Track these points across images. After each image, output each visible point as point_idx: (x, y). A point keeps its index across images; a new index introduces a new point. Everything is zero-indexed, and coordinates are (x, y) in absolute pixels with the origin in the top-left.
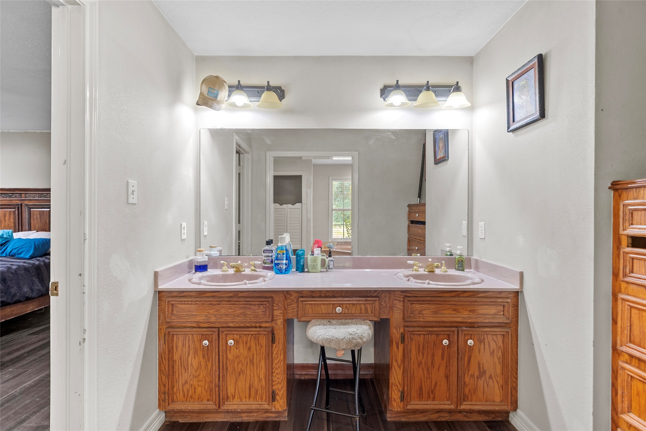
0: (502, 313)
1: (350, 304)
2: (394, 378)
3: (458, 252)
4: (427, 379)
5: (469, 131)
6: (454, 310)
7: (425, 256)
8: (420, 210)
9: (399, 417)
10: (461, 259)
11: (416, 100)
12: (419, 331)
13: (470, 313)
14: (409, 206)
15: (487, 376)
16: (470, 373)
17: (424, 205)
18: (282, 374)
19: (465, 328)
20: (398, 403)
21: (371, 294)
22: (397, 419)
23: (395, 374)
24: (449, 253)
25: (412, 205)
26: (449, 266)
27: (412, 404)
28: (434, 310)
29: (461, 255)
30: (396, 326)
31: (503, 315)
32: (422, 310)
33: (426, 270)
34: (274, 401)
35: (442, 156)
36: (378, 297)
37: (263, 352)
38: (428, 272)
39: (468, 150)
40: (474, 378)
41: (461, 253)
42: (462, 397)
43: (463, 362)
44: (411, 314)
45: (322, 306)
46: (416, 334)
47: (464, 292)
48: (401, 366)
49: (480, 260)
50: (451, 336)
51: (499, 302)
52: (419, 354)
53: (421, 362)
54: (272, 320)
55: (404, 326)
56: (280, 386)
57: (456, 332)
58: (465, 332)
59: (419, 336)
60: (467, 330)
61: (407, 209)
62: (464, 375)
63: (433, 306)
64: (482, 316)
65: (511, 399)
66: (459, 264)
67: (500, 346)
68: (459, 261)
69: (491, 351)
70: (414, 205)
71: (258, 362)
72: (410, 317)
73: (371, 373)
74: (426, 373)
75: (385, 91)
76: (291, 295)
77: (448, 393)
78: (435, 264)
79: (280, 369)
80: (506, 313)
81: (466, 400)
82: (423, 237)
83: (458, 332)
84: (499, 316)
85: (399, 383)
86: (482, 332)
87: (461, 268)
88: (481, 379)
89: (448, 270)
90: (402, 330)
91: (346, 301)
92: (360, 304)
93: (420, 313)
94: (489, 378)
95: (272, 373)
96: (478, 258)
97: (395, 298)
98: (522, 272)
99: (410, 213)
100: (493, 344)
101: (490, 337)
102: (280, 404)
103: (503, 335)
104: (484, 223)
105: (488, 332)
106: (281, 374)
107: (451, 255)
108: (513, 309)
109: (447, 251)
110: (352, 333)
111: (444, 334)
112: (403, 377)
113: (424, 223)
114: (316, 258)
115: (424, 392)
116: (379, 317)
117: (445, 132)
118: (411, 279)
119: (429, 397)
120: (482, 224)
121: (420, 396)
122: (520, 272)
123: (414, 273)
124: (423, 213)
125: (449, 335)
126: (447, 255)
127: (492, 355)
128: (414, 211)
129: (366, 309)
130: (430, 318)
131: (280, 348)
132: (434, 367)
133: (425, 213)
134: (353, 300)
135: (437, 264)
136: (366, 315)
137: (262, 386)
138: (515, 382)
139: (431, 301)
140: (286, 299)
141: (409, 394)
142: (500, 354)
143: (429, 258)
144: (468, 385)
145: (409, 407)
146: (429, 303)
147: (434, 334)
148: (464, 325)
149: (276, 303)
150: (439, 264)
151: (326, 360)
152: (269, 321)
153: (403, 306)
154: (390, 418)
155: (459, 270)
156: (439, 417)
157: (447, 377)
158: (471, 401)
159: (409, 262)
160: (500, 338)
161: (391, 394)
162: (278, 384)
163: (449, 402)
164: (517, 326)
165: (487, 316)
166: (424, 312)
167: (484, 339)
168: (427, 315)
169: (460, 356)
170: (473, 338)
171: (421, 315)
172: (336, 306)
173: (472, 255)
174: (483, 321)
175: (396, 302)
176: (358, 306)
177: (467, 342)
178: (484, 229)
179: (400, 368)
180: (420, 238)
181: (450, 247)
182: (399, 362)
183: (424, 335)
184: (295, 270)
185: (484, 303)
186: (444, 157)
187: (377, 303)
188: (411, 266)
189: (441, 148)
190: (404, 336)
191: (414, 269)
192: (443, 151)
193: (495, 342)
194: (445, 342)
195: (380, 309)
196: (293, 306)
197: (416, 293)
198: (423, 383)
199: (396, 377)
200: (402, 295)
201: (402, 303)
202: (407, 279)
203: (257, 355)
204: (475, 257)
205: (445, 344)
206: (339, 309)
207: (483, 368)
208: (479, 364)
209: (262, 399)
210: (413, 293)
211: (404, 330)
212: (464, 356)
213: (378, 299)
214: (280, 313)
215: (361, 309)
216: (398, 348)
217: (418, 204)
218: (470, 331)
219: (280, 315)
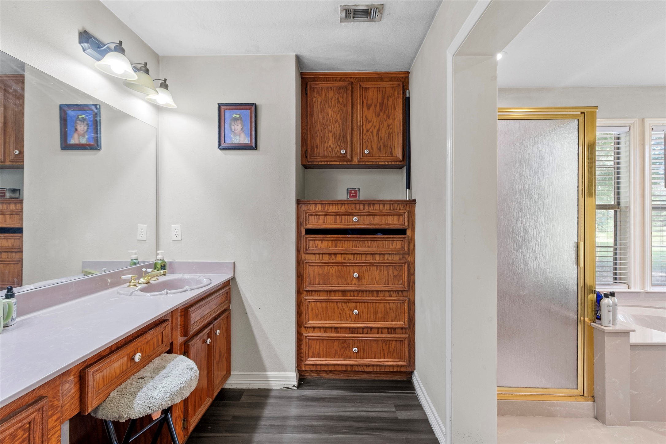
0: (226, 299)
2: (178, 409)
5: (156, 130)
10: (164, 263)
15: (222, 357)
16: (216, 360)
27: (192, 424)
29: (162, 260)
30: (180, 346)
32: (195, 318)
35: (84, 142)
40: (217, 363)
43: (215, 354)
45: (115, 365)
59: (194, 347)
62: (214, 364)
63: (201, 310)
67: (226, 327)
68: (161, 266)
69: (223, 333)
72: (191, 329)
75: (88, 38)
84: (226, 302)
85: (181, 411)
88: (220, 363)
90: (183, 348)
92: (153, 338)
101: (223, 322)
111: (206, 335)
113: (20, 230)
115: (196, 403)
121: (195, 410)
122: (234, 263)
125: (209, 333)
127: (224, 337)
129: (158, 341)
134: (148, 337)
136: (159, 348)
142: (226, 333)
147: (202, 337)
157: (207, 375)
159: (124, 277)
160: (226, 320)
165: (222, 305)
167: (221, 325)
168: (199, 321)
169: (214, 348)
176: (152, 342)
177: (216, 333)
178: (180, 231)
183: (197, 343)
189: (82, 132)
191: (132, 284)
192: (86, 136)
196: (72, 392)
201: (183, 317)
205: (209, 342)
206: (139, 357)
207: (221, 351)
208: (219, 349)
211: (188, 346)
215: (154, 344)
218: (217, 322)
219: (55, 423)
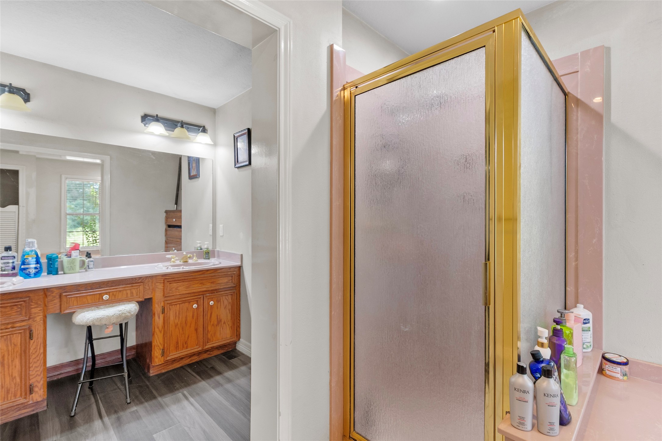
0: (231, 281)
1: (116, 291)
2: (156, 341)
3: (206, 246)
4: (182, 334)
5: (213, 160)
6: (201, 284)
7: (181, 251)
8: (177, 216)
9: (161, 370)
10: (208, 251)
11: (173, 131)
12: (176, 302)
13: (211, 284)
14: (166, 212)
15: (222, 323)
16: (212, 323)
17: (181, 211)
18: (42, 366)
19: (208, 294)
20: (160, 358)
21: (136, 281)
22: (159, 372)
23: (157, 338)
24: (199, 248)
25: (169, 211)
26: (199, 257)
27: (171, 356)
28: (186, 286)
29: (207, 249)
30: (158, 302)
31: (232, 282)
32: (178, 287)
33: (182, 261)
34: (32, 394)
35: (195, 174)
36: (143, 282)
37: (17, 351)
38: (183, 262)
39: (213, 174)
40: (214, 326)
41: (207, 247)
42: (207, 341)
43: (207, 317)
44: (170, 291)
45: (88, 297)
46: (174, 305)
47: (208, 270)
48: (162, 331)
49: (220, 251)
50: (199, 301)
51: (229, 274)
52: (176, 319)
53: (177, 324)
54: (30, 319)
55: (164, 301)
56: (39, 378)
57: (202, 298)
58: (208, 297)
59: (176, 306)
60: (209, 296)
61: (165, 214)
62: (208, 325)
63: (186, 283)
64: (219, 285)
65: (236, 333)
66: (206, 255)
67: (230, 302)
68: (206, 253)
69: (225, 306)
70: (171, 211)
71: (10, 361)
72: (169, 293)
73: (133, 353)
74: (181, 331)
75: (145, 118)
76: (52, 292)
77: (197, 341)
78: (188, 255)
79: (39, 362)
80: (233, 280)
81: (209, 342)
82: (180, 239)
83: (203, 298)
84: (229, 283)
85: (160, 343)
86: (219, 295)
87: (208, 258)
88: (218, 326)
89: (198, 260)
90: (162, 304)
91: (112, 289)
92: (126, 290)
93: (176, 289)
94: (224, 323)
95: (29, 368)
96: (219, 250)
97: (157, 281)
98: (242, 254)
99: (167, 218)
100: (226, 302)
101: (224, 297)
102: (39, 395)
103: (232, 295)
104: (222, 225)
105: (223, 294)
106: (40, 367)
107: (201, 249)
108: (237, 278)
109: (198, 246)
110: (121, 310)
111: (193, 301)
112: (164, 338)
113: (180, 227)
114: (74, 259)
115: (179, 344)
116: (143, 297)
117: (197, 159)
118: (169, 267)
119: (183, 347)
120: (221, 226)
121: (177, 348)
122: (241, 255)
123: (172, 264)
124: (179, 218)
125: (197, 301)
126: (198, 249)
127: (225, 309)
128: (171, 216)
129: (132, 293)
130: (184, 292)
131: (39, 343)
132: (187, 325)
133: (181, 218)
134: (119, 288)
135: (190, 255)
136: (132, 297)
137: (15, 384)
138: (238, 323)
139: (185, 280)
140: (46, 296)
141: (168, 349)
142: (230, 307)
143: (184, 252)
144: (210, 331)
145: (168, 358)
146: (183, 281)
147: (187, 302)
148: (207, 292)
149: (34, 301)
150: (191, 255)
151: (92, 341)
152: (26, 319)
153: (164, 286)
154: (153, 373)
155: (207, 259)
156: (191, 360)
157: (196, 330)
158: (212, 342)
159: (167, 256)
160: (230, 297)
161: (154, 354)
162: (36, 376)
163: (198, 347)
164: (240, 288)
165: (222, 284)
166: (179, 288)
167: (220, 299)
168: (182, 290)
169: (205, 313)
170: (213, 300)
171: (177, 291)
172: (102, 295)
173: (216, 249)
174: (220, 288)
175: (158, 284)
176: (125, 292)
177: (209, 303)
178: (222, 230)
179: (161, 332)
180: (177, 240)
181: (200, 243)
182: (160, 328)
183: (179, 304)
184: (46, 274)
185: (220, 276)
186: (196, 175)
187: (141, 287)
188: (169, 260)
189: (194, 168)
190: (164, 308)
191: (172, 261)
192: (195, 170)
193: (227, 300)
194: (195, 306)
195: (144, 292)
196: (55, 301)
197: (174, 275)
198: (179, 338)
199: (157, 340)
200: (162, 279)
201: (162, 284)
202: (167, 267)
203: (9, 355)
204: (218, 249)
205: (195, 307)
206: (106, 297)
207: (220, 318)
208: (217, 316)
209: (15, 396)
210: (171, 276)
211: (164, 304)
212: (208, 313)
213: (142, 284)
214: (39, 310)
215: (127, 294)
216: (159, 318)
217: (174, 210)
218: (211, 296)
219: (39, 312)
